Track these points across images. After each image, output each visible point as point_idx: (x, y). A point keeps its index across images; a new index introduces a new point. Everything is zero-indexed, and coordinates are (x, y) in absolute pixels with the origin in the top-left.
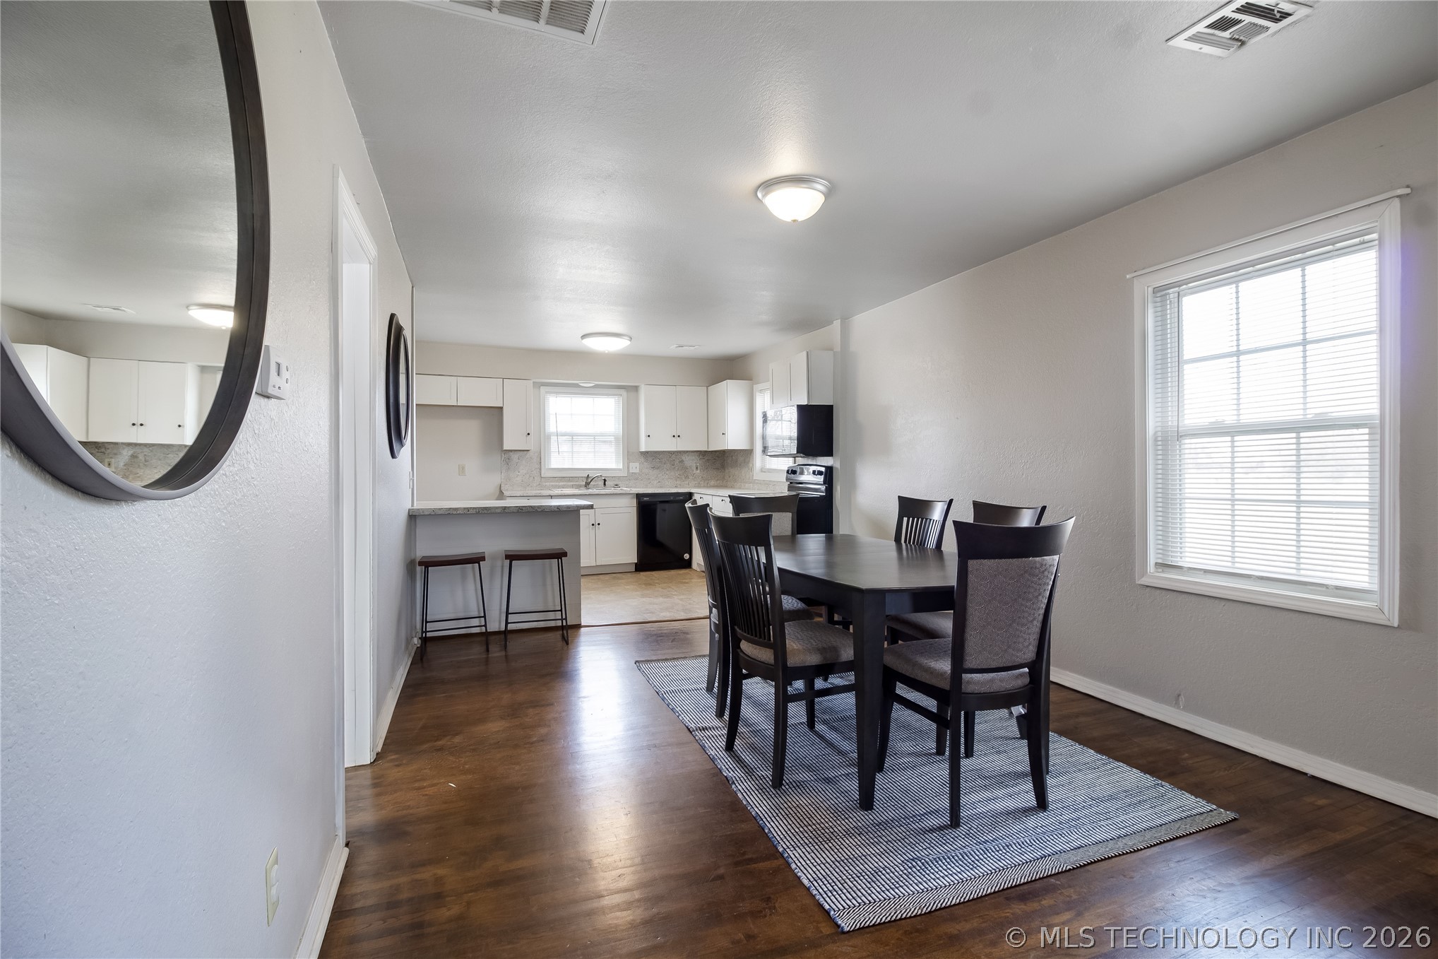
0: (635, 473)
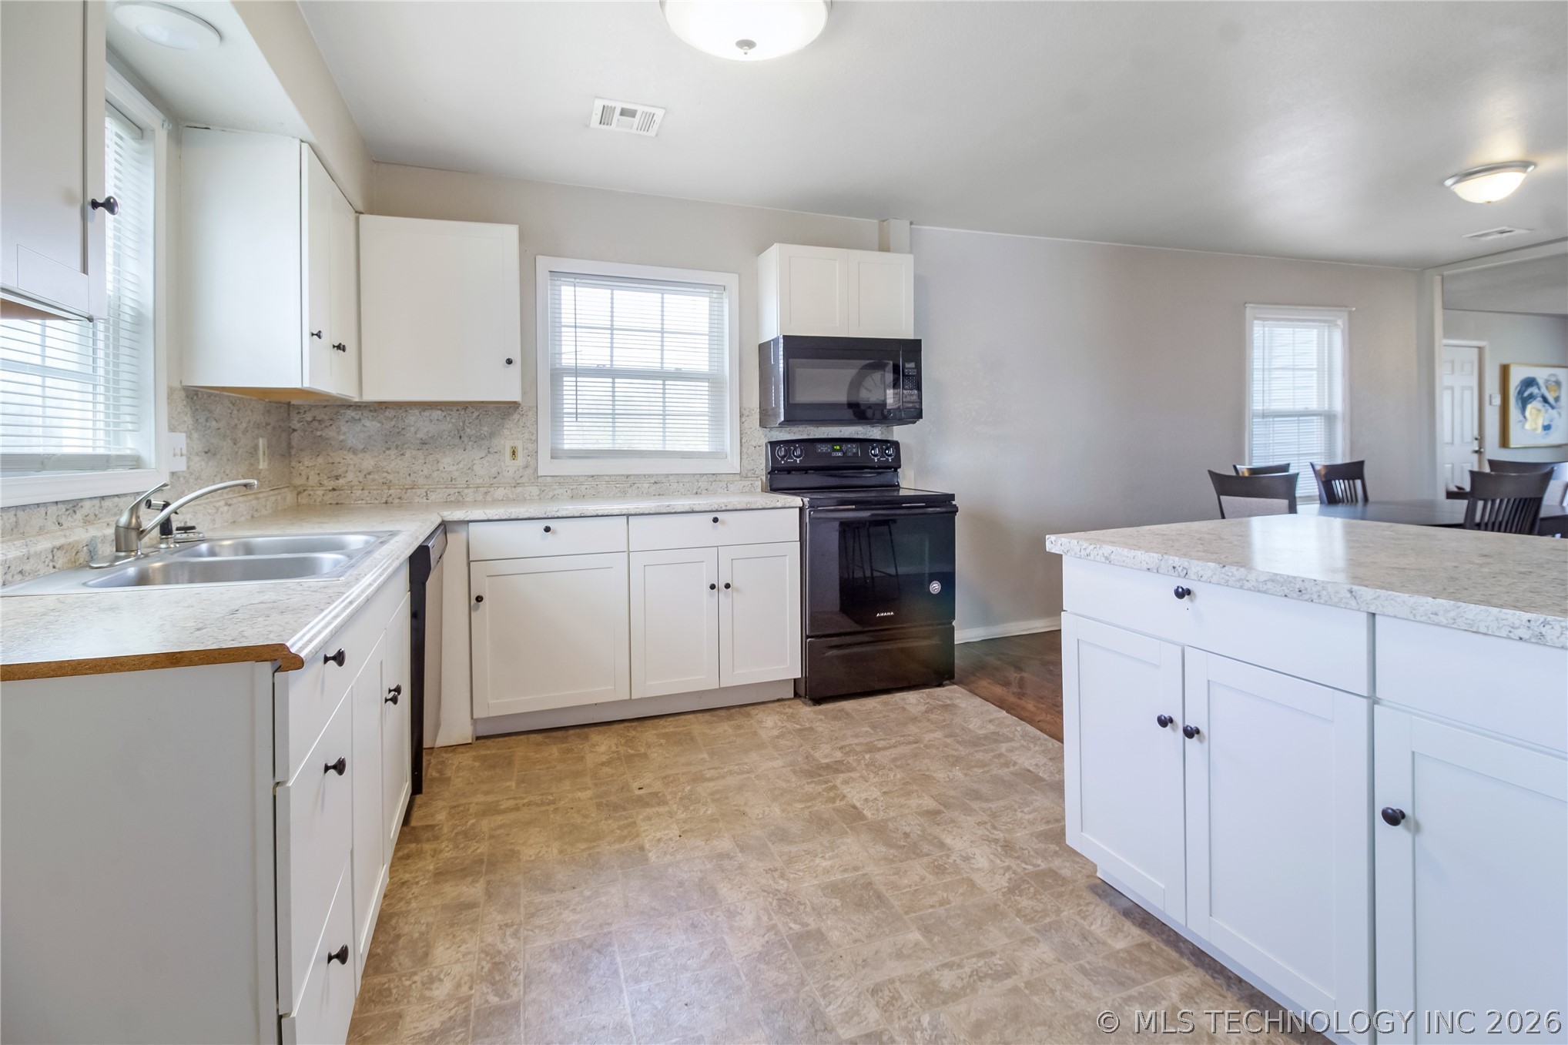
0: (179, 476)
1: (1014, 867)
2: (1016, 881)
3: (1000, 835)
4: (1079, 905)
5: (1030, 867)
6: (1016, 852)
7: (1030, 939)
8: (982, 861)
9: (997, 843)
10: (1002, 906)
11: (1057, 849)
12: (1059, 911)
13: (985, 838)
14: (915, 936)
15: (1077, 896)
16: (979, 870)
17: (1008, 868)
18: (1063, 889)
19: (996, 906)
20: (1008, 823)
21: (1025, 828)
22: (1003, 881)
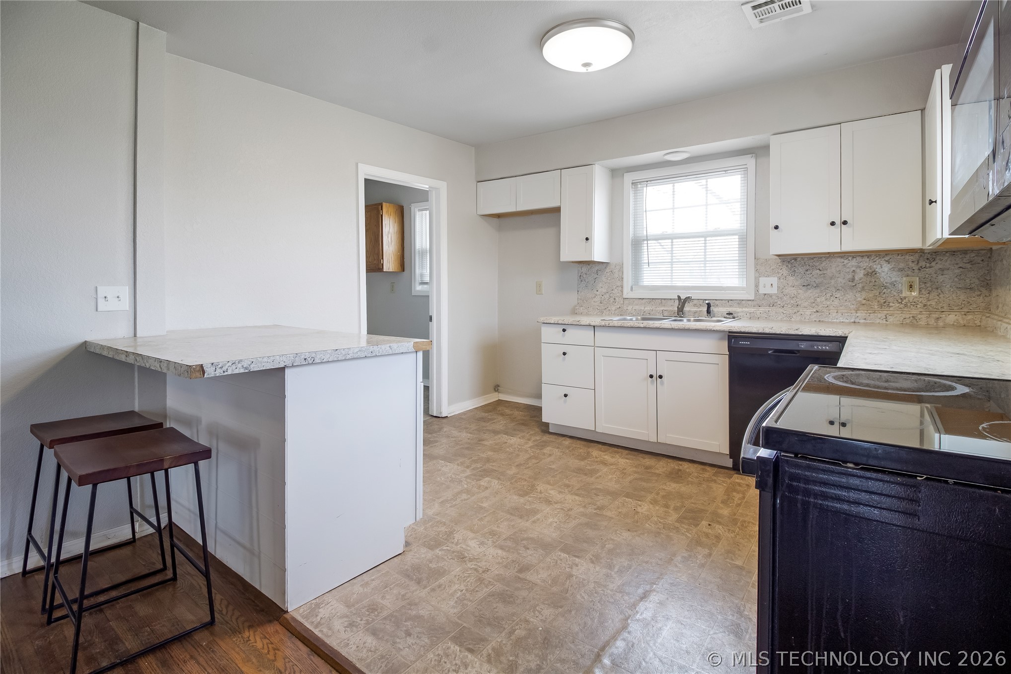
0: (770, 296)
1: (454, 546)
2: (451, 538)
3: (469, 565)
4: (416, 534)
5: (445, 548)
6: (455, 555)
7: (437, 515)
8: (473, 544)
9: (470, 559)
10: (453, 525)
11: (430, 565)
12: (425, 529)
13: (478, 560)
14: (485, 505)
15: (417, 538)
16: (473, 539)
17: (457, 544)
18: (424, 540)
19: (456, 524)
20: (469, 576)
21: (455, 576)
22: (457, 536)
